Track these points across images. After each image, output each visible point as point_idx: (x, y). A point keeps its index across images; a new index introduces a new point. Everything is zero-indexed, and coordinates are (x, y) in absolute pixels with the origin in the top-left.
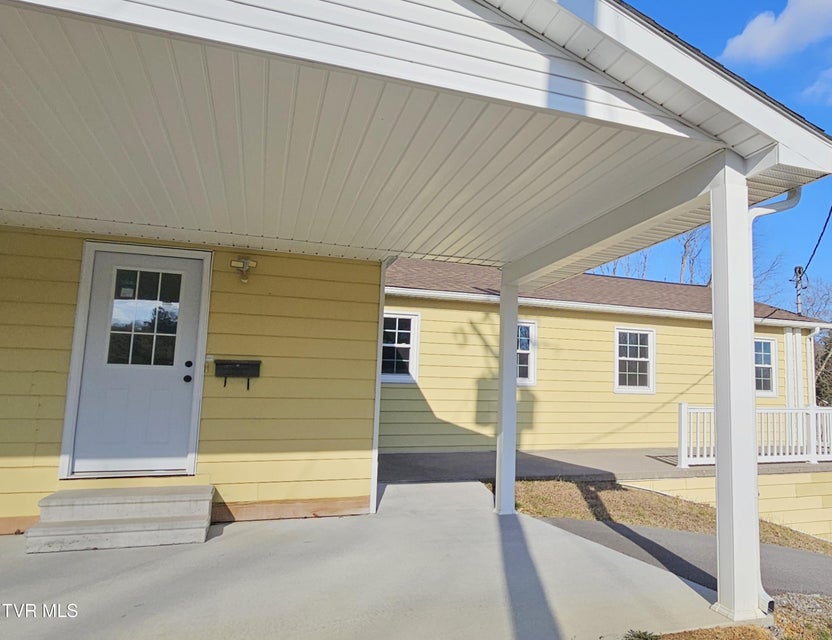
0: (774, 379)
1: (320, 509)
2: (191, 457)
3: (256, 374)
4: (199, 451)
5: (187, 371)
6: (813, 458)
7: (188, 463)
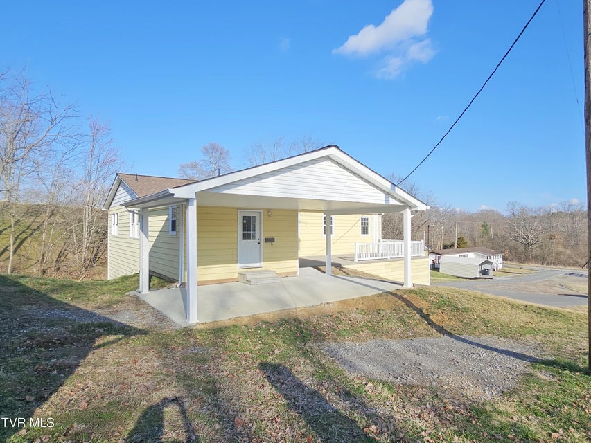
0: (369, 230)
1: (287, 275)
2: (262, 263)
3: (274, 241)
4: (264, 261)
5: (259, 241)
6: (389, 257)
7: (262, 264)
